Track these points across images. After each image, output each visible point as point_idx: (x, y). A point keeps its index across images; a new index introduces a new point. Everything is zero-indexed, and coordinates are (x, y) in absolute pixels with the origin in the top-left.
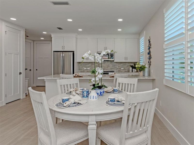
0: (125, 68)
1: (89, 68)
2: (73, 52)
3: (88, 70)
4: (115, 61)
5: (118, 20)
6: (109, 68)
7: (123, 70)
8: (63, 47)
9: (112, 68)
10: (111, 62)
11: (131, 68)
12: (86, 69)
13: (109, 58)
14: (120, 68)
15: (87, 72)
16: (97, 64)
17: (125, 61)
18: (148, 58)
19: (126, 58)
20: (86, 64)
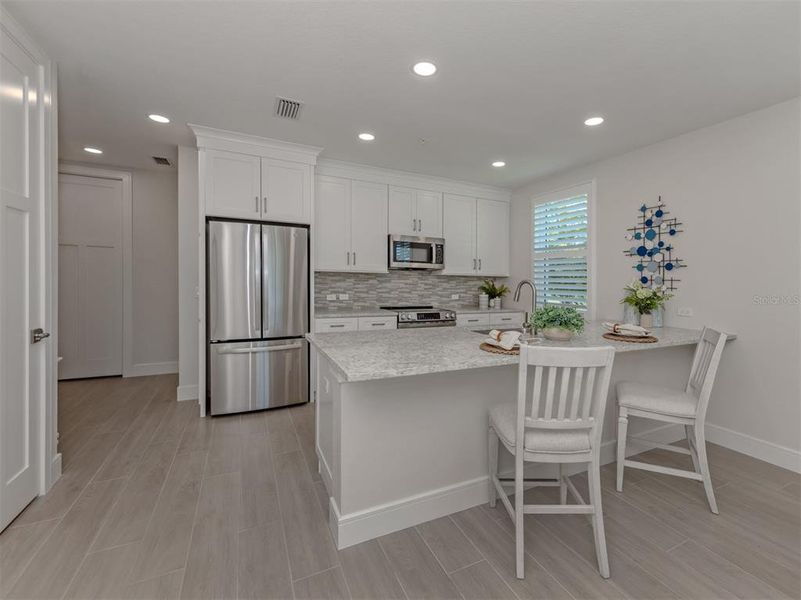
1: (343, 297)
2: (308, 226)
3: (342, 302)
4: (444, 272)
6: (415, 295)
7: (456, 300)
8: (260, 202)
9: (422, 296)
10: (422, 275)
11: (484, 297)
12: (333, 297)
13: (429, 261)
14: (449, 296)
15: (341, 309)
16: (375, 282)
17: (472, 273)
18: (640, 268)
19: (477, 263)
20: (334, 278)
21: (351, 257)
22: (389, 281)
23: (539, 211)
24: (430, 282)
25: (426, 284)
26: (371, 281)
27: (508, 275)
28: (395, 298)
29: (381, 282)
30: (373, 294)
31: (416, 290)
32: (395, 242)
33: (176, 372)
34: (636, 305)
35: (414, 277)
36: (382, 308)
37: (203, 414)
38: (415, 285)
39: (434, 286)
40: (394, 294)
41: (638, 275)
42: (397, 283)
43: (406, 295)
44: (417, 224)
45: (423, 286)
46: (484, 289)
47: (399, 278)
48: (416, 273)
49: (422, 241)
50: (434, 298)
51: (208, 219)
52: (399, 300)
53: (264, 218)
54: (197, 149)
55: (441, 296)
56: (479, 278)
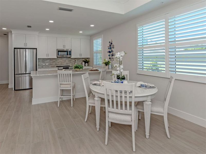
0: (78, 63)
1: (46, 64)
2: (36, 49)
3: (46, 65)
4: (72, 57)
5: (90, 25)
6: (65, 63)
8: (26, 44)
9: (67, 63)
11: (84, 63)
12: (44, 64)
13: (67, 55)
15: (46, 67)
16: (55, 60)
17: (80, 57)
18: (109, 56)
19: (81, 55)
20: (44, 60)
21: (48, 55)
22: (58, 60)
23: (95, 41)
24: (69, 60)
25: (68, 60)
26: (54, 60)
27: (90, 57)
28: (60, 64)
29: (56, 60)
30: (54, 63)
31: (65, 62)
32: (58, 51)
33: (8, 83)
34: (105, 64)
35: (65, 59)
36: (56, 67)
37: (14, 90)
38: (65, 61)
39: (70, 61)
40: (60, 63)
41: (109, 57)
42: (60, 60)
43: (63, 63)
44: (64, 46)
45: (67, 61)
46: (84, 61)
47: (61, 59)
48: (65, 58)
49: (65, 50)
50: (70, 64)
51: (15, 48)
52: (61, 65)
53: (26, 47)
54: (12, 34)
55: (72, 63)
56: (83, 58)
